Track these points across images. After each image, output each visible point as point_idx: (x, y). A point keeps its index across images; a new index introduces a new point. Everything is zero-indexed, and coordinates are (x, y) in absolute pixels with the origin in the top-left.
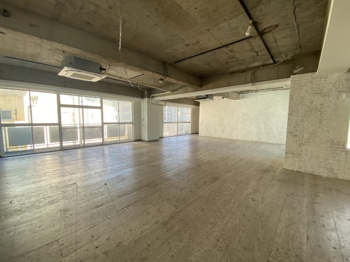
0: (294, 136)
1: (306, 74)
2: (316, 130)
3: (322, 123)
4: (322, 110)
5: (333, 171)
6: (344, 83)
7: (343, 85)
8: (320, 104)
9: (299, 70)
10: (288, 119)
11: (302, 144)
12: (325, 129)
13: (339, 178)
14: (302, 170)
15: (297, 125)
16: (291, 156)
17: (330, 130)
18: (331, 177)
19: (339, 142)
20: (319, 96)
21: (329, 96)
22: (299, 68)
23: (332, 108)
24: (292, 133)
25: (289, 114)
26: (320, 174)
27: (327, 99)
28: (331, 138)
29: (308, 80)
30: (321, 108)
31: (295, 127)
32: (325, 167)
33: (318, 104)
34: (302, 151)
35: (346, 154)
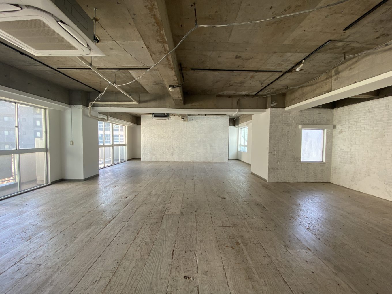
0: (273, 155)
1: (279, 109)
2: (286, 150)
3: (288, 145)
4: (288, 135)
5: (296, 178)
6: (299, 118)
7: (298, 119)
8: (287, 131)
9: (274, 104)
10: (269, 142)
11: (278, 161)
12: (290, 149)
13: (299, 181)
14: (279, 181)
15: (275, 147)
16: (272, 171)
17: (292, 149)
18: (295, 182)
19: (298, 157)
20: (286, 125)
21: (292, 126)
22: (274, 103)
23: (293, 134)
24: (272, 153)
25: (269, 138)
26: (289, 182)
27: (290, 128)
28: (294, 155)
29: (280, 113)
30: (288, 134)
31: (273, 148)
32: (292, 176)
33: (286, 131)
34: (278, 166)
35: (301, 165)
